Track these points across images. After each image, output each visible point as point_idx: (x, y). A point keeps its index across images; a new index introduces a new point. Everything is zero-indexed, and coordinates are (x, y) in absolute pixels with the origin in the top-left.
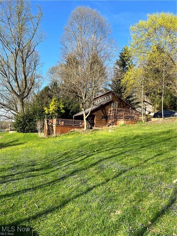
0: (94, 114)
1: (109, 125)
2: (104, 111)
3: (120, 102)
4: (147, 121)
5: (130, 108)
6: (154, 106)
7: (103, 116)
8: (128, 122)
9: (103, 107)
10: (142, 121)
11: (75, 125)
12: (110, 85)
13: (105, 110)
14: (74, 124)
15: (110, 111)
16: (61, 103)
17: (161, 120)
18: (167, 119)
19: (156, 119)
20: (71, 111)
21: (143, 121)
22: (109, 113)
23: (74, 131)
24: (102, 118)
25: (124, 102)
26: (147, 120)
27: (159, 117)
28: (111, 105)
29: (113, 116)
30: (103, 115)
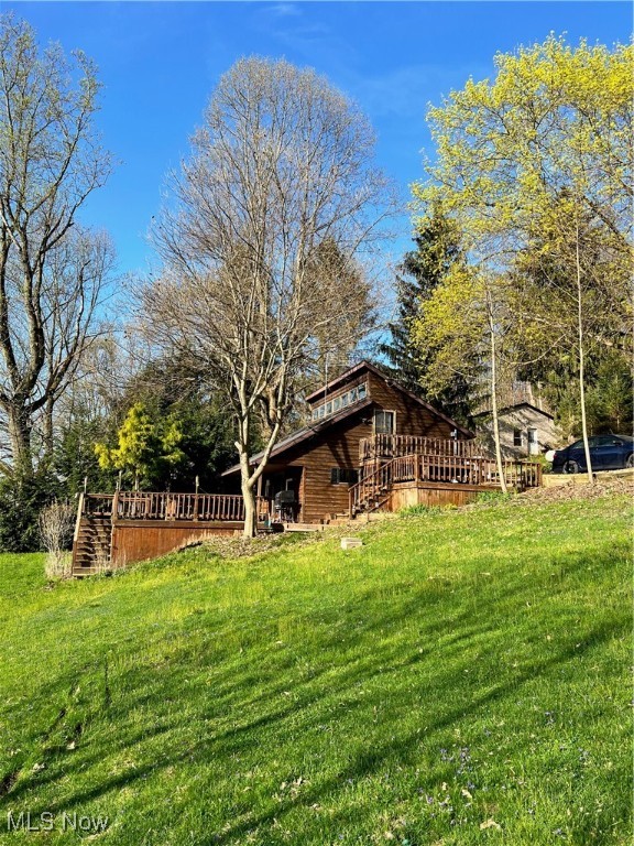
0: (294, 463)
1: (357, 512)
2: (340, 451)
3: (409, 410)
4: (520, 491)
5: (453, 434)
6: (562, 421)
7: (334, 470)
8: (437, 494)
9: (333, 434)
10: (500, 488)
11: (205, 519)
12: (384, 348)
13: (345, 446)
14: (200, 512)
15: (367, 448)
16: (170, 425)
17: (583, 480)
18: (608, 480)
19: (562, 479)
20: (214, 454)
21: (504, 489)
22: (362, 456)
23: (199, 544)
24: (334, 481)
25: (424, 407)
26: (522, 482)
27: (576, 466)
28: (369, 423)
29: (375, 468)
30: (337, 465)
